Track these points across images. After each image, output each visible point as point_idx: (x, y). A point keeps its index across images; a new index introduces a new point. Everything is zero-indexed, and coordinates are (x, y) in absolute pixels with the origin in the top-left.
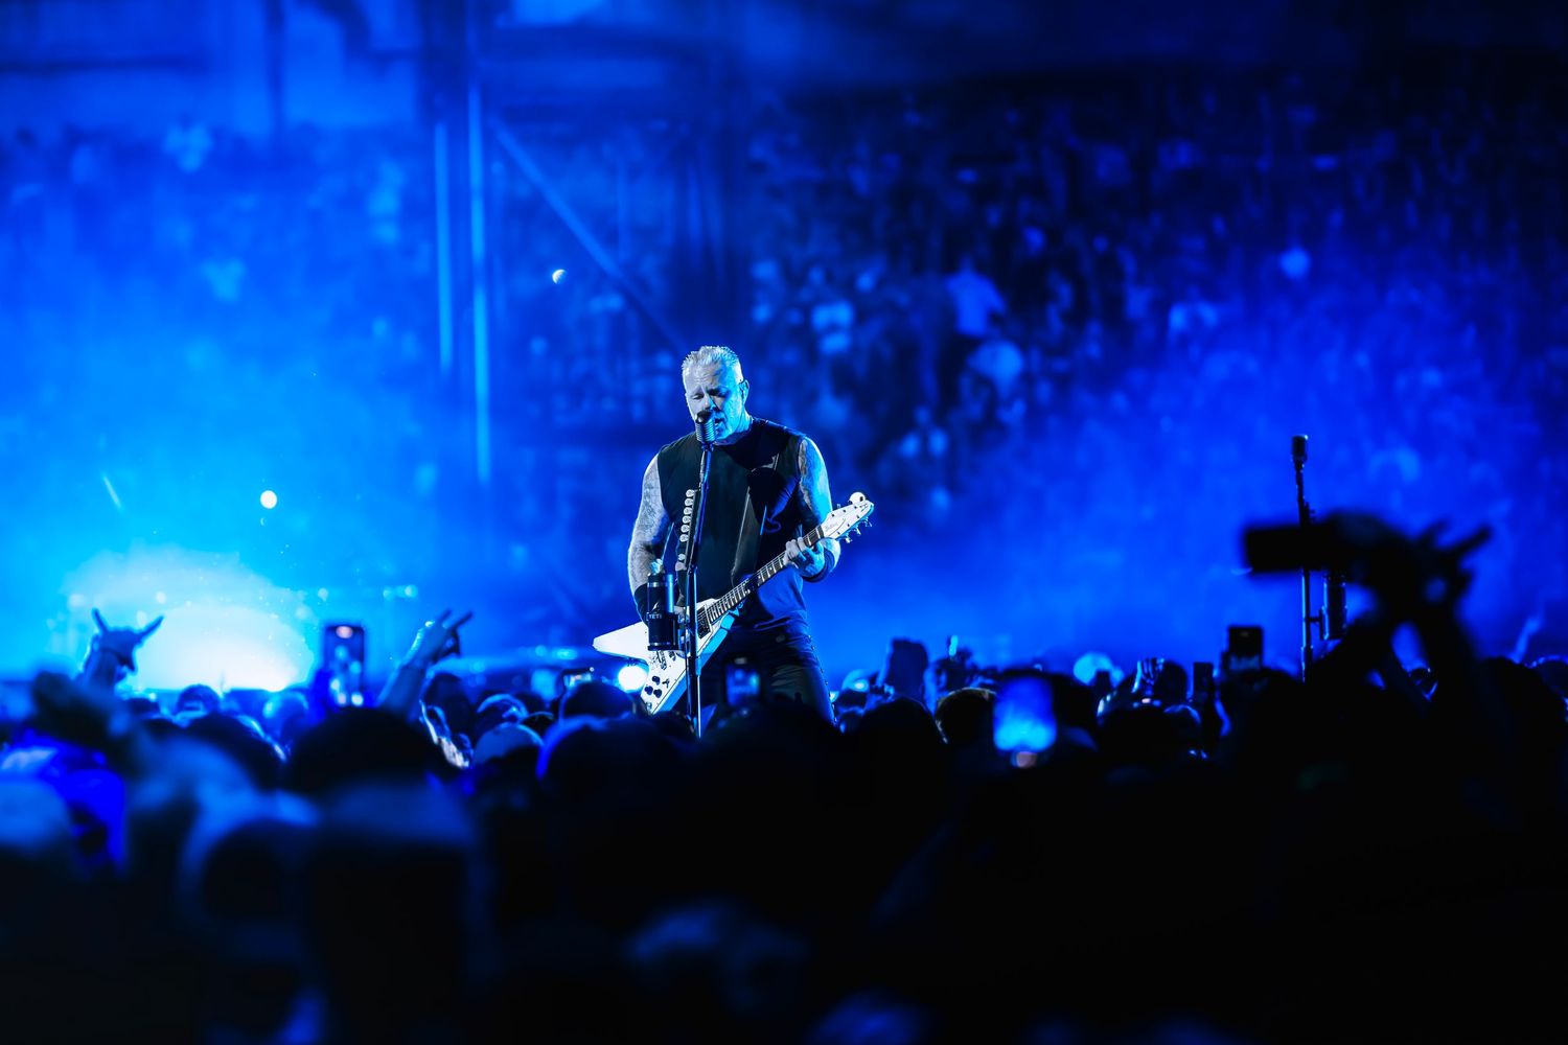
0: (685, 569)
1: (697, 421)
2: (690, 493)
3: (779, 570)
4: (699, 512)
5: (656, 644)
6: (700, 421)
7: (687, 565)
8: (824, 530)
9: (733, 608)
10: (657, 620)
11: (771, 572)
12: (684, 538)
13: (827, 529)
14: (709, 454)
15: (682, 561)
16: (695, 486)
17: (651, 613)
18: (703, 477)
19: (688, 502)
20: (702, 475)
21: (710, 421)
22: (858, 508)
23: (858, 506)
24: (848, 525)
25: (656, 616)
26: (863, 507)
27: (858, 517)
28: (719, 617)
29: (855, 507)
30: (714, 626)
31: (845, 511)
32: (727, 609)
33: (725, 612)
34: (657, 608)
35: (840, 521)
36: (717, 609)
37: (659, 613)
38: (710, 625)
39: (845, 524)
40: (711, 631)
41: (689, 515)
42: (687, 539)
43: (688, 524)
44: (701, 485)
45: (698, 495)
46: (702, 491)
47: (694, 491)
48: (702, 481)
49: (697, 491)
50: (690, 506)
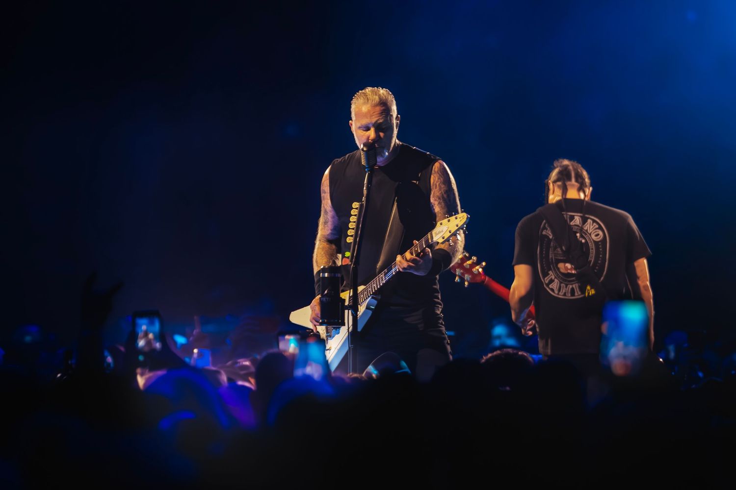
0: (350, 263)
1: (363, 150)
2: (356, 205)
4: (362, 220)
6: (365, 149)
7: (351, 261)
8: (434, 235)
12: (350, 240)
13: (437, 234)
15: (348, 258)
16: (359, 200)
19: (354, 212)
22: (458, 219)
23: (458, 218)
24: (450, 232)
25: (326, 299)
26: (462, 218)
27: (457, 226)
28: (365, 300)
29: (456, 218)
30: (361, 307)
31: (449, 221)
32: (371, 295)
33: (369, 297)
34: (327, 293)
35: (445, 229)
36: (364, 294)
37: (329, 297)
38: (359, 306)
39: (448, 231)
40: (359, 310)
41: (354, 222)
42: (352, 241)
43: (353, 229)
44: (364, 199)
45: (361, 206)
46: (364, 203)
47: (358, 204)
48: (365, 195)
49: (360, 203)
50: (355, 215)
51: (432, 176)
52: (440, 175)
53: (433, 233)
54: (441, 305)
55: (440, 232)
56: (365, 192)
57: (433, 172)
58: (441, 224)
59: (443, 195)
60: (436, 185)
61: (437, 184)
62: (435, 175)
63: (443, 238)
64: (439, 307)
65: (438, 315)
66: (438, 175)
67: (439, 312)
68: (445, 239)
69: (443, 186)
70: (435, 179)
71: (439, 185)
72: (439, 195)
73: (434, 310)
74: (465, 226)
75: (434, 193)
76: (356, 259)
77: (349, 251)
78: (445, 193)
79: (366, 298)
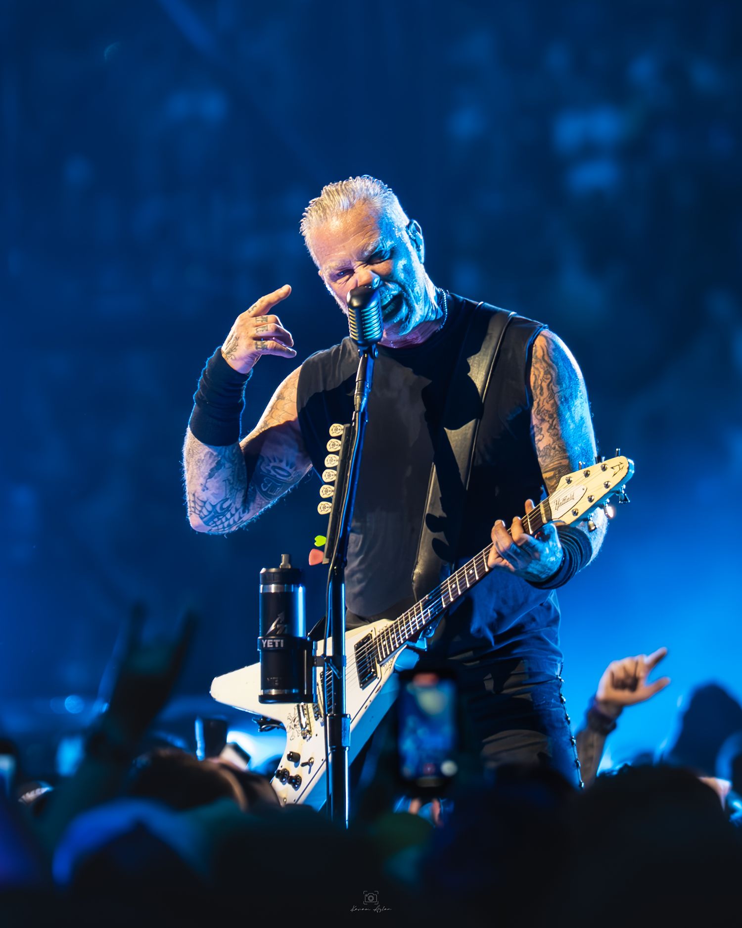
0: (326, 561)
2: (337, 429)
3: (484, 576)
4: (351, 462)
5: (273, 692)
6: (355, 303)
7: (329, 556)
8: (553, 506)
9: (414, 638)
10: (276, 650)
11: (471, 577)
12: (324, 508)
13: (559, 505)
14: (371, 362)
15: (322, 548)
16: (344, 419)
17: (266, 637)
18: (360, 401)
19: (334, 445)
20: (357, 399)
21: (373, 304)
22: (609, 470)
23: (608, 467)
24: (591, 500)
25: (274, 644)
26: (617, 469)
27: (607, 486)
28: (391, 652)
29: (604, 469)
30: (383, 668)
31: (587, 475)
32: (405, 640)
33: (400, 644)
34: (276, 629)
35: (579, 493)
36: (388, 638)
37: (279, 637)
38: (378, 666)
39: (586, 499)
40: (379, 676)
41: (335, 468)
42: (330, 510)
43: (332, 483)
44: (355, 416)
45: (350, 432)
46: (356, 426)
47: (342, 427)
48: (358, 408)
49: (348, 425)
50: (336, 453)
52: (550, 365)
53: (550, 502)
55: (565, 501)
56: (357, 401)
58: (569, 481)
60: (542, 389)
61: (544, 385)
62: (537, 366)
63: (575, 513)
66: (544, 365)
68: (579, 515)
71: (548, 385)
72: (550, 409)
74: (624, 486)
75: (538, 405)
77: (324, 534)
79: (395, 648)
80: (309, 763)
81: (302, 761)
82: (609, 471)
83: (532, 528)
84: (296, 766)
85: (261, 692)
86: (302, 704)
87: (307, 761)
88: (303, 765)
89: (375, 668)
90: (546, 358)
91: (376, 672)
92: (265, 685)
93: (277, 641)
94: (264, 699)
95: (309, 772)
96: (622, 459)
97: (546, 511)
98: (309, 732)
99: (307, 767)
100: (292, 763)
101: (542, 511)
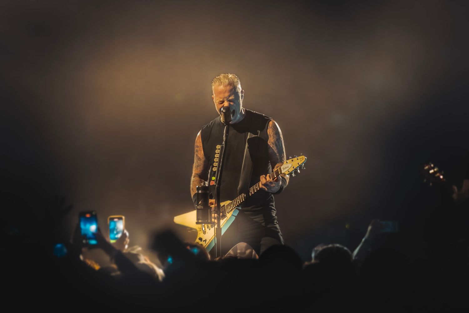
0: (215, 184)
2: (218, 147)
4: (222, 156)
5: (200, 221)
6: (224, 111)
7: (216, 183)
10: (201, 209)
13: (284, 169)
15: (214, 180)
16: (221, 144)
17: (198, 205)
19: (217, 151)
26: (302, 159)
27: (298, 164)
28: (231, 210)
29: (297, 159)
31: (292, 161)
34: (201, 203)
35: (290, 166)
36: (230, 206)
37: (202, 206)
38: (227, 213)
39: (292, 167)
40: (227, 216)
41: (218, 158)
42: (216, 170)
44: (224, 143)
45: (222, 147)
46: (224, 146)
48: (224, 141)
49: (221, 146)
50: (218, 153)
51: (268, 130)
52: (273, 129)
54: (275, 211)
55: (286, 168)
56: (224, 139)
57: (269, 127)
59: (275, 141)
60: (271, 136)
61: (272, 135)
62: (270, 129)
63: (289, 171)
64: (274, 212)
65: (274, 217)
66: (272, 129)
67: (274, 215)
69: (275, 136)
70: (270, 131)
71: (273, 135)
72: (273, 142)
73: (271, 214)
74: (303, 164)
75: (270, 141)
76: (219, 182)
77: (215, 177)
78: (276, 140)
79: (233, 209)
80: (205, 241)
81: (203, 240)
82: (299, 160)
83: (276, 175)
84: (201, 241)
85: (196, 221)
86: (203, 224)
87: (204, 240)
88: (204, 241)
89: (226, 214)
90: (273, 127)
91: (226, 215)
92: (198, 219)
93: (201, 207)
94: (197, 223)
95: (205, 243)
96: (303, 156)
97: (280, 171)
98: (205, 232)
99: (205, 242)
100: (200, 241)
101: (279, 170)
